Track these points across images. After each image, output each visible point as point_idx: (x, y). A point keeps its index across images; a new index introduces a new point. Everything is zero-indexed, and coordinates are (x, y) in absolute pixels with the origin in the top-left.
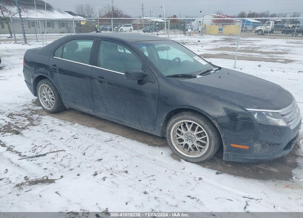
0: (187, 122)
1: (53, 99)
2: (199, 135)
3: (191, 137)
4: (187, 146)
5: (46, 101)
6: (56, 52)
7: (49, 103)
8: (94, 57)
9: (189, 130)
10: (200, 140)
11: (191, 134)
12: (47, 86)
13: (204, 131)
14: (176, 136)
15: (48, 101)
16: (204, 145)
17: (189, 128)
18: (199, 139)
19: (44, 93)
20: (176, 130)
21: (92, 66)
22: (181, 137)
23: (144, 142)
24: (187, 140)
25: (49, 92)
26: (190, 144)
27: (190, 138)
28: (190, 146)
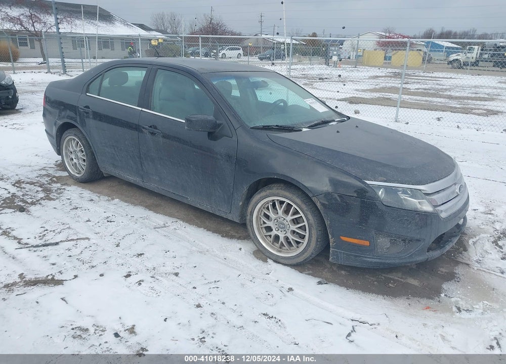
0: (278, 200)
1: (84, 160)
2: (295, 221)
3: (283, 224)
4: (277, 238)
5: (73, 162)
6: (91, 86)
7: (78, 165)
8: (145, 95)
9: (280, 212)
10: (296, 228)
11: (283, 219)
12: (77, 139)
13: (302, 214)
14: (262, 222)
15: (77, 163)
16: (303, 237)
17: (280, 210)
18: (294, 227)
19: (72, 150)
20: (263, 213)
21: (141, 109)
22: (269, 224)
23: (216, 231)
24: (277, 229)
25: (78, 149)
26: (282, 236)
27: (282, 227)
28: (282, 239)
